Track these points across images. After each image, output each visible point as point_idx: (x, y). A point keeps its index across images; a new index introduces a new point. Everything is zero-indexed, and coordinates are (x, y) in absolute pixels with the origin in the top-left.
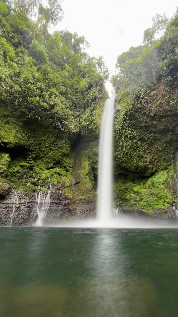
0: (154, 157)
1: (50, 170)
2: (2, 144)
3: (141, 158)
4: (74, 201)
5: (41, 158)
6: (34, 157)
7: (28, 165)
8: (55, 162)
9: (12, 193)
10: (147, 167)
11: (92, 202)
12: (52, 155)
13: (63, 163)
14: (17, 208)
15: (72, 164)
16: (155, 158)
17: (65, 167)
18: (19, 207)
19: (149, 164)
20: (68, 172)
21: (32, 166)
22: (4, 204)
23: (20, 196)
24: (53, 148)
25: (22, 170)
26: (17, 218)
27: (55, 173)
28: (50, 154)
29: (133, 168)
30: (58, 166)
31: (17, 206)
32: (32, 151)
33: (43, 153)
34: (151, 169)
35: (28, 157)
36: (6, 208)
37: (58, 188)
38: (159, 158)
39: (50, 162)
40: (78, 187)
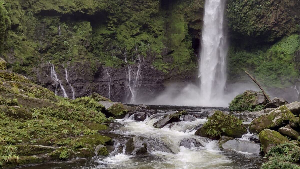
0: (281, 16)
1: (135, 37)
2: (82, 12)
3: (261, 18)
4: (168, 77)
5: (123, 22)
6: (116, 21)
7: (109, 32)
8: (141, 26)
9: (103, 69)
10: (269, 31)
11: (191, 78)
12: (137, 18)
13: (151, 27)
14: (112, 86)
15: (161, 27)
16: (283, 18)
17: (153, 32)
18: (113, 85)
19: (272, 26)
20: (157, 39)
21: (114, 34)
22: (99, 82)
23: (111, 74)
24: (137, 7)
25: (104, 39)
26: (113, 96)
27: (142, 41)
28: (134, 16)
29: (249, 32)
30: (145, 31)
31: (112, 84)
32: (112, 15)
33: (125, 16)
34: (275, 33)
35: (109, 23)
36: (103, 86)
37: (148, 61)
38: (290, 17)
39: (135, 26)
40: (171, 58)
